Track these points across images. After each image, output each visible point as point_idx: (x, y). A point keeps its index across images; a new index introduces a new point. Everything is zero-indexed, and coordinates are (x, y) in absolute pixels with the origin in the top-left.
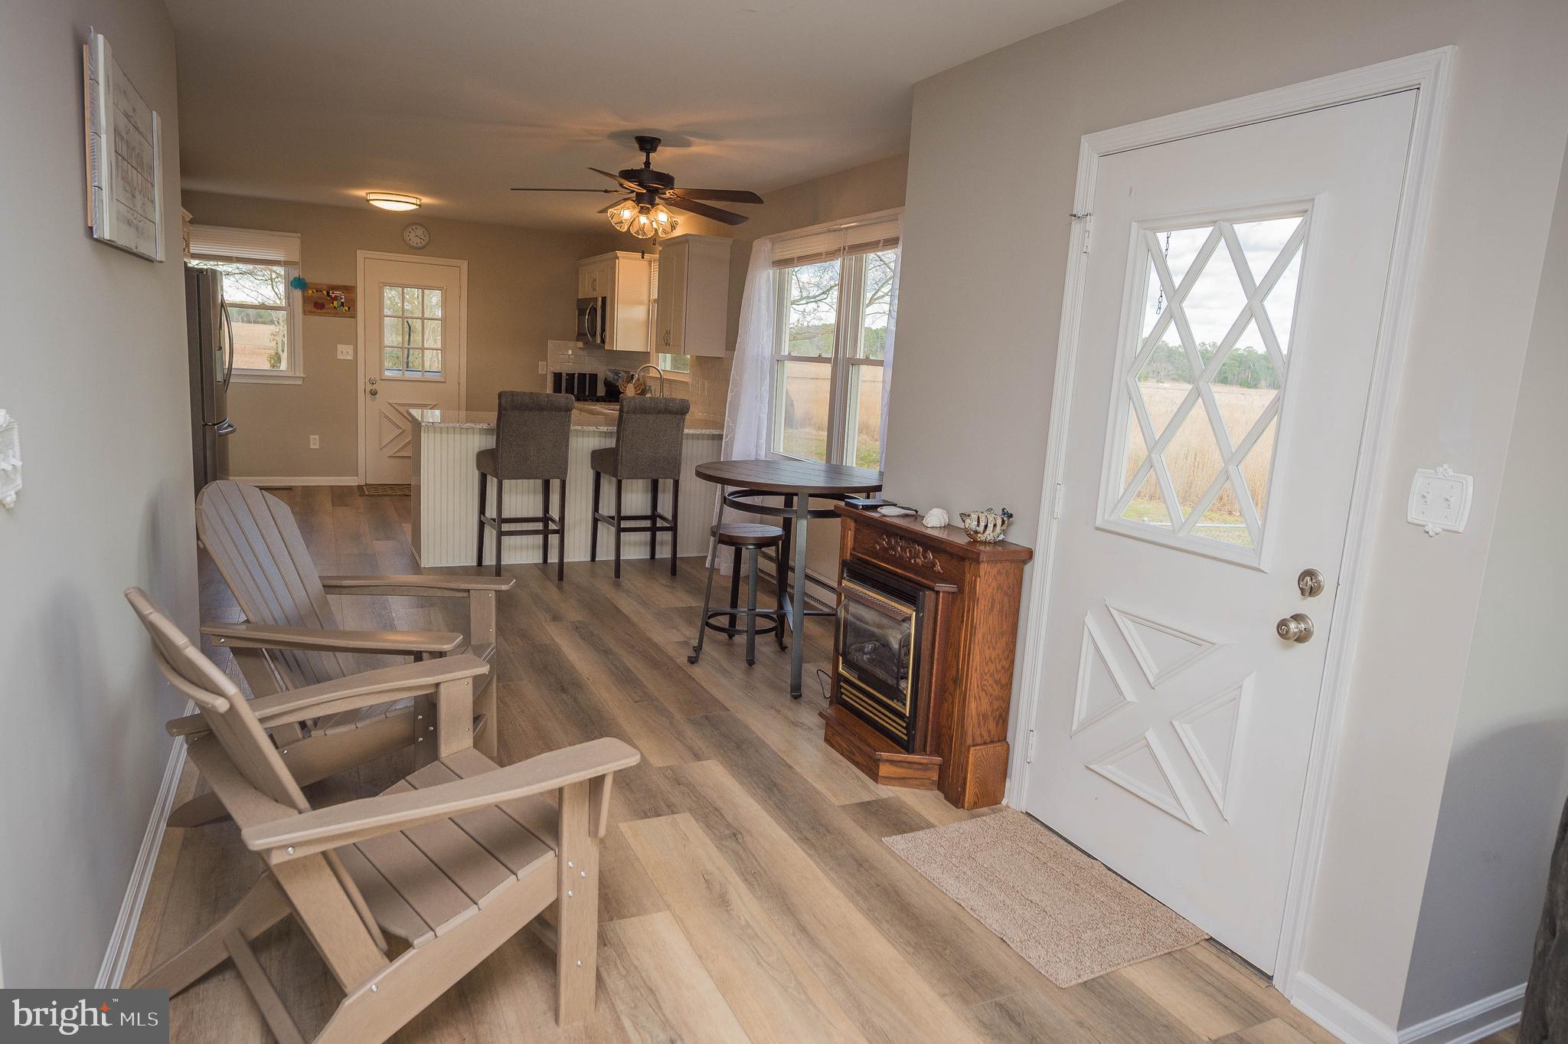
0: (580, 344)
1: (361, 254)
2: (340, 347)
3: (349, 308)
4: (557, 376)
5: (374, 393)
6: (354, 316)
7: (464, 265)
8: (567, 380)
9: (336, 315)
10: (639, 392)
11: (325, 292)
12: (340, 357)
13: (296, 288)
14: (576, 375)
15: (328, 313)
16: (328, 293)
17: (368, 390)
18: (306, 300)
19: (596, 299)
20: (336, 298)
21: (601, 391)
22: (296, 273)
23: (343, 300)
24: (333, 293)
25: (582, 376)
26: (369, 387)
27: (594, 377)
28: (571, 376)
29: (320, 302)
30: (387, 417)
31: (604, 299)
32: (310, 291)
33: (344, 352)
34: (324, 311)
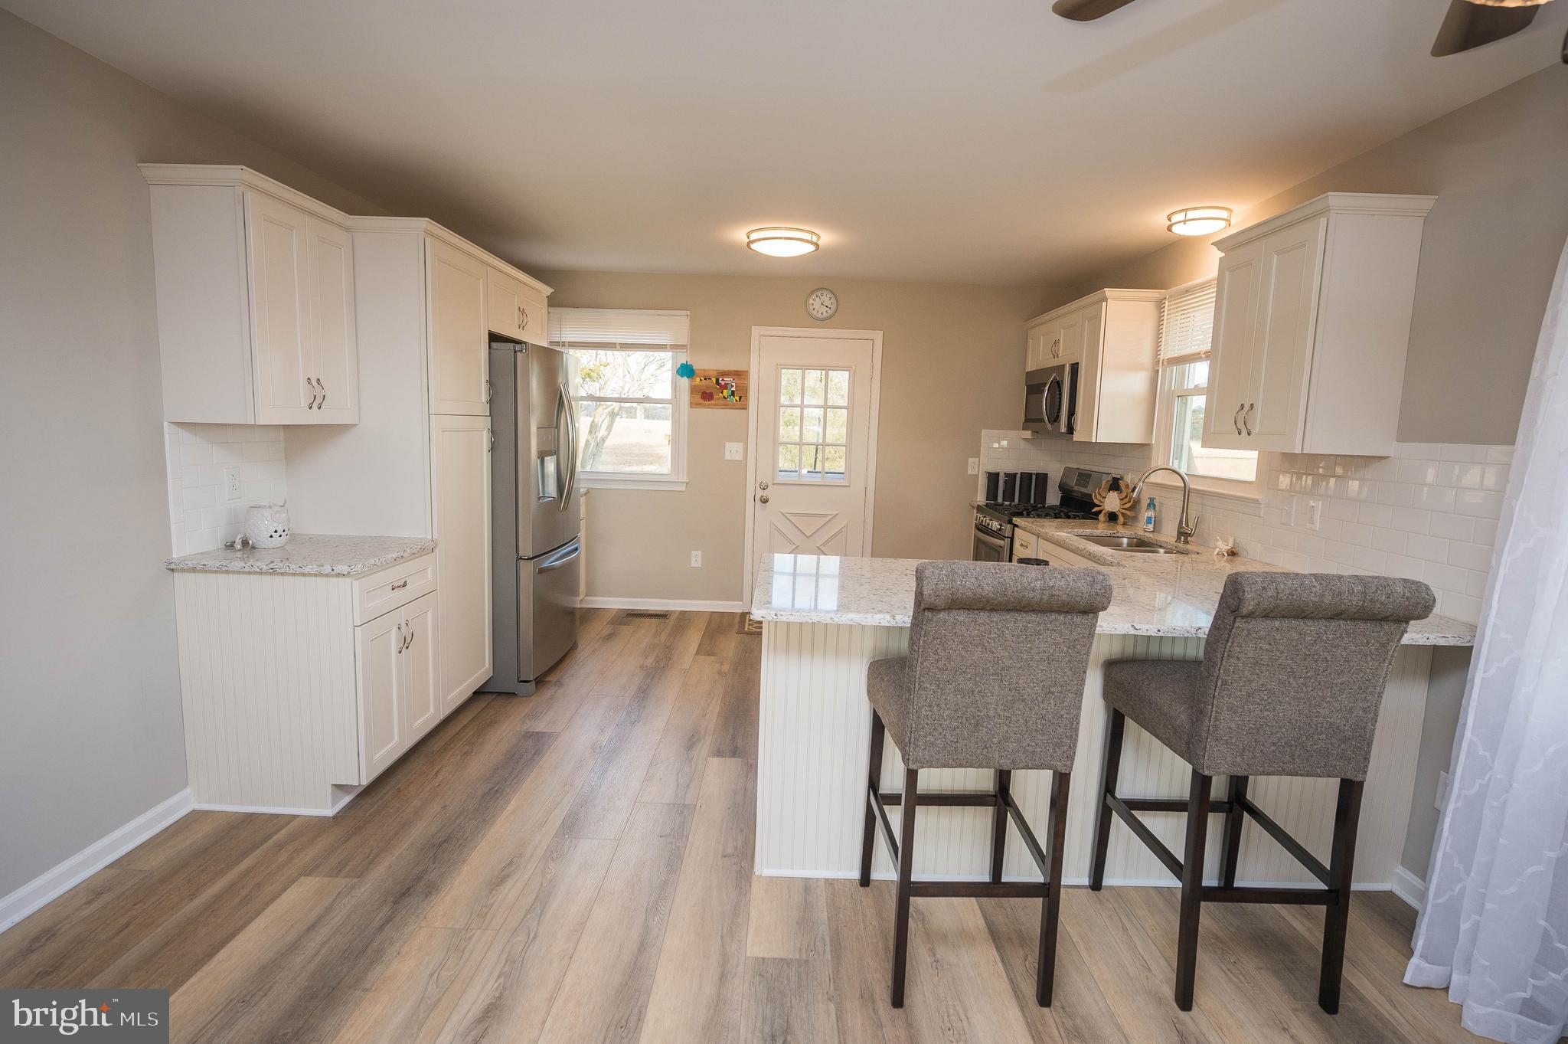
0: (1028, 434)
1: (756, 331)
2: (729, 446)
3: (740, 397)
4: (993, 478)
5: (765, 501)
6: (745, 408)
7: (878, 336)
8: (1005, 482)
9: (726, 406)
10: (1127, 506)
11: (714, 380)
12: (728, 457)
13: (682, 377)
14: (1018, 476)
15: (716, 405)
16: (717, 380)
17: (758, 498)
18: (693, 390)
19: (1063, 367)
20: (725, 387)
21: (1053, 498)
22: (683, 358)
23: (733, 389)
24: (722, 380)
25: (1026, 477)
26: (760, 493)
27: (1042, 478)
28: (1011, 477)
29: (708, 392)
30: (778, 530)
31: (1075, 368)
32: (698, 379)
33: (733, 451)
34: (712, 402)
